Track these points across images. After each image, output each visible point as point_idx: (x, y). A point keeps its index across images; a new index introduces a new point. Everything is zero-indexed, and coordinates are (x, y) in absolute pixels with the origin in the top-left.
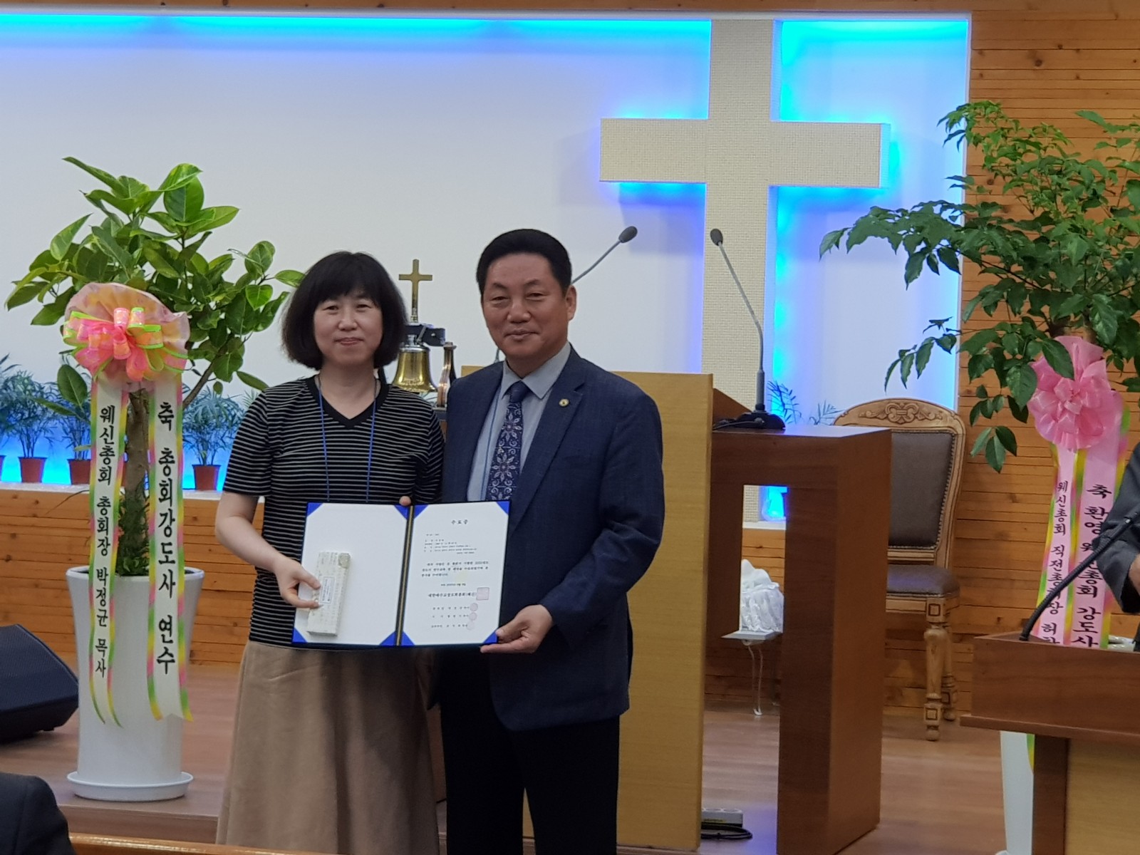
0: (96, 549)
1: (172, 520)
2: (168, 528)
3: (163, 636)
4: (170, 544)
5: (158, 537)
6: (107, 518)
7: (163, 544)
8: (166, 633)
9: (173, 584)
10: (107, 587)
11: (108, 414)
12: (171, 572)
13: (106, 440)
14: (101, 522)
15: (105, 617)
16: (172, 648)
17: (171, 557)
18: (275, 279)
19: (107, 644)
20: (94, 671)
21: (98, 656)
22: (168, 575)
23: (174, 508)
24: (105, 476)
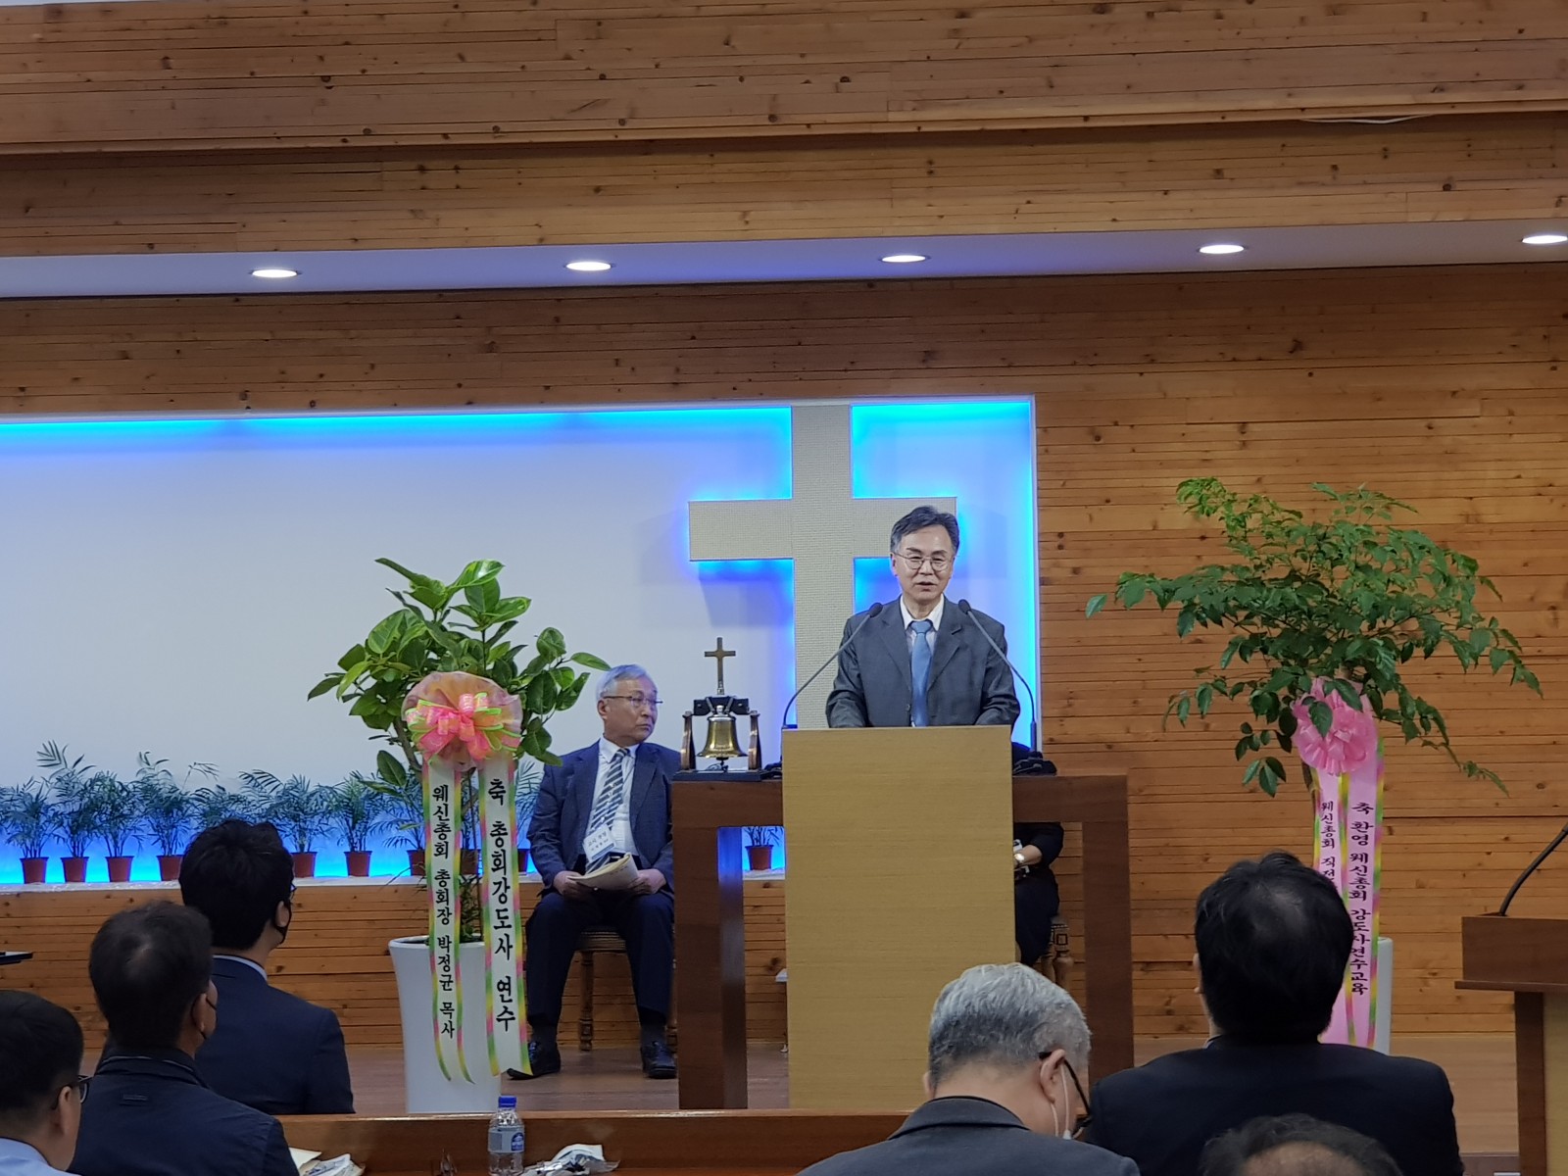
0: (436, 918)
1: (507, 888)
2: (503, 895)
3: (502, 996)
4: (506, 910)
5: (494, 903)
6: (447, 890)
7: (498, 911)
8: (505, 993)
9: (510, 947)
10: (451, 953)
11: (442, 793)
12: (507, 936)
13: (440, 817)
14: (440, 893)
15: (450, 981)
16: (511, 1007)
17: (507, 922)
18: (572, 661)
19: (454, 1006)
20: (440, 1035)
21: (443, 1019)
22: (505, 939)
23: (508, 876)
24: (441, 850)
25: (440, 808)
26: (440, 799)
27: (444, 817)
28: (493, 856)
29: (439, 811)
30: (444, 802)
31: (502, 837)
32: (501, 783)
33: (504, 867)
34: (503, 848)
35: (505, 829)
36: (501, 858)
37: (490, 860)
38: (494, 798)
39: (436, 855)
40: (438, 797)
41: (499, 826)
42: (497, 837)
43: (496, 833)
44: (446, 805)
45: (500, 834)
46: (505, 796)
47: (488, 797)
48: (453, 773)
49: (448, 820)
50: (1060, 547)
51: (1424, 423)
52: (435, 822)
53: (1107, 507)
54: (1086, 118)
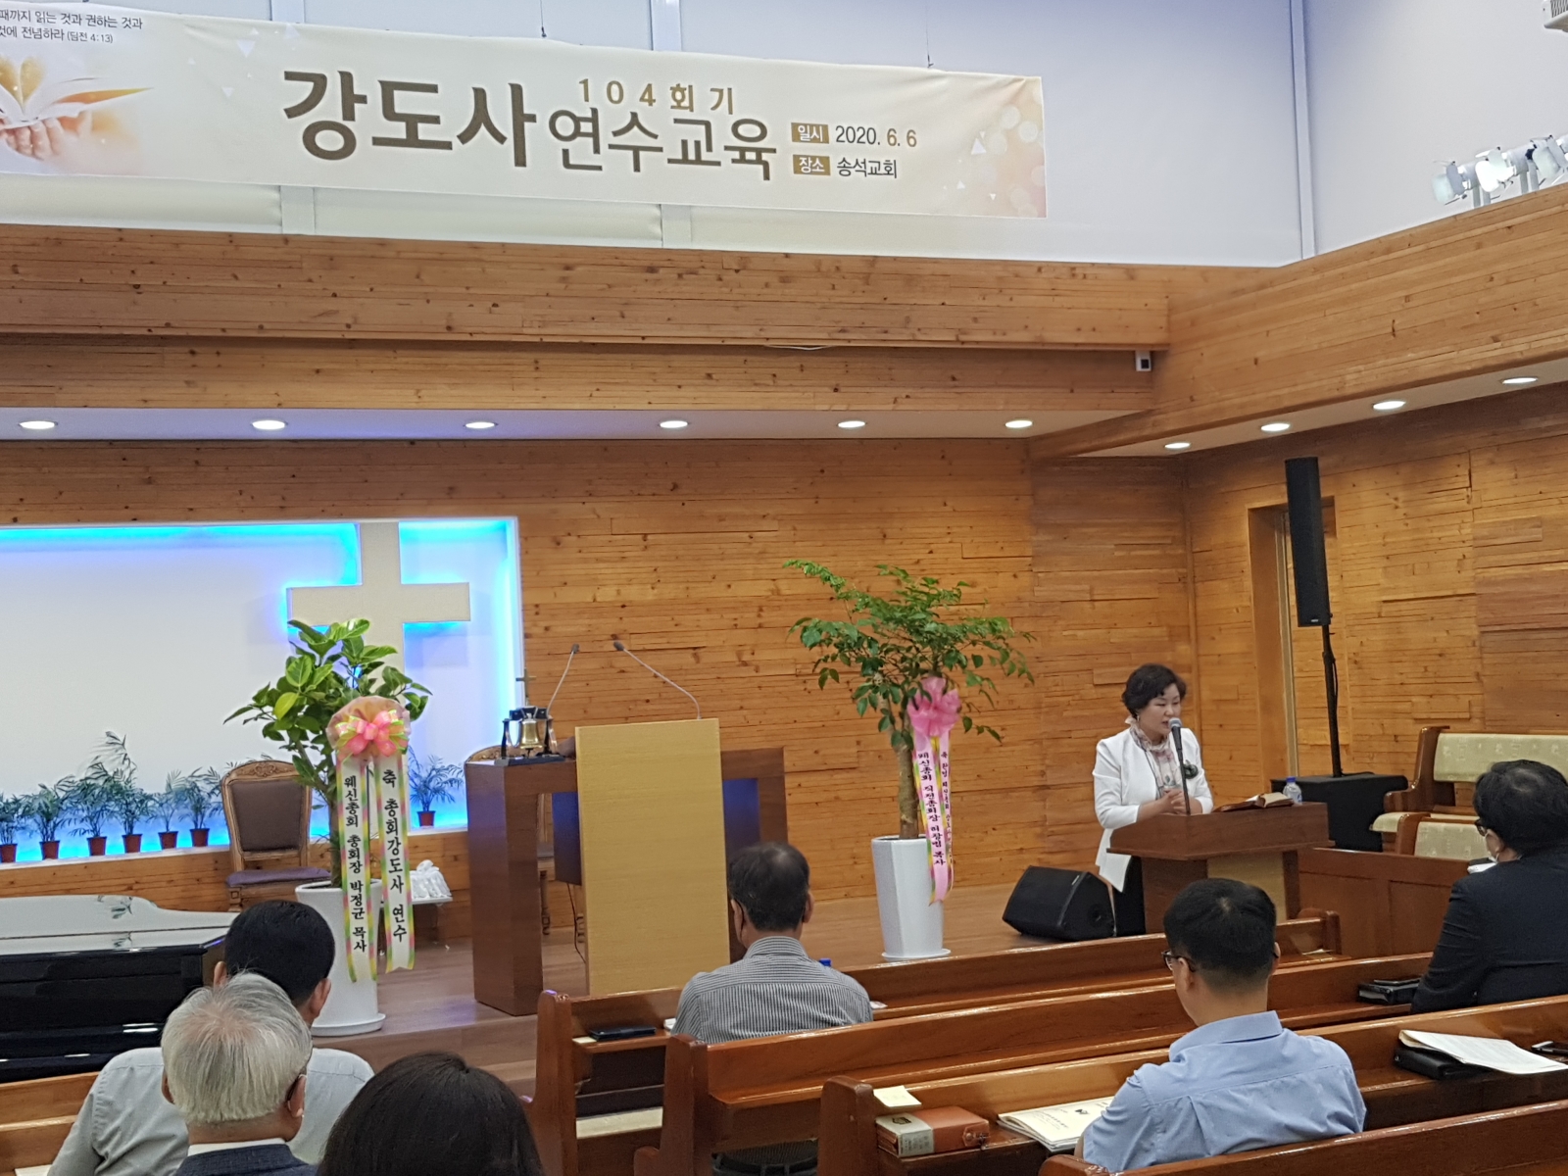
0: (349, 869)
1: (398, 844)
2: (396, 849)
3: (397, 919)
4: (398, 859)
5: (389, 855)
6: (357, 849)
7: (392, 861)
8: (399, 916)
9: (401, 884)
10: (363, 893)
11: (351, 782)
12: (399, 877)
13: (350, 798)
14: (352, 852)
15: (360, 913)
16: (403, 925)
17: (398, 868)
19: (366, 930)
20: (353, 951)
21: (355, 939)
22: (397, 879)
23: (399, 836)
24: (351, 821)
26: (351, 786)
27: (353, 798)
28: (386, 823)
29: (350, 794)
30: (354, 787)
31: (393, 810)
32: (392, 772)
33: (396, 830)
34: (394, 817)
35: (395, 804)
36: (393, 824)
37: (386, 826)
38: (387, 783)
39: (348, 825)
40: (348, 784)
41: (392, 802)
42: (390, 810)
43: (389, 807)
44: (355, 790)
45: (392, 807)
46: (396, 781)
47: (382, 782)
48: (359, 767)
49: (357, 800)
50: (537, 613)
51: (747, 535)
52: (346, 802)
53: (565, 588)
54: (643, 338)
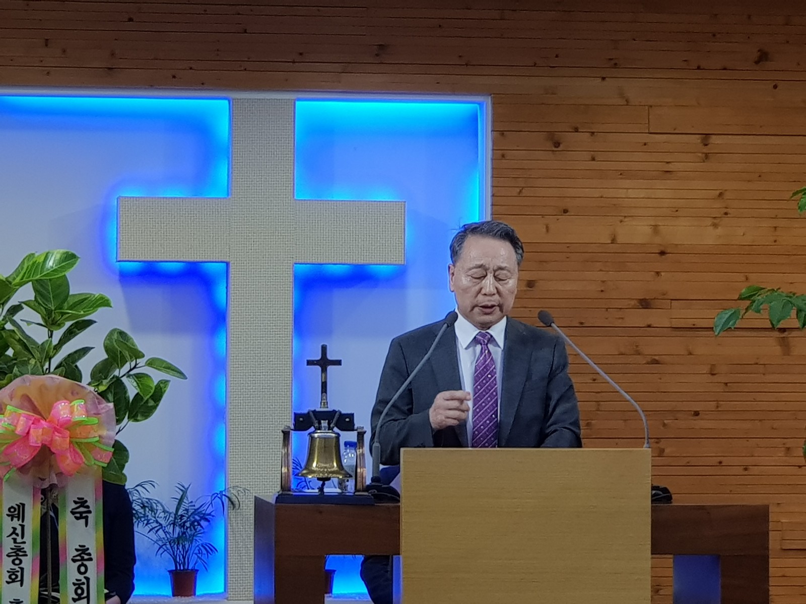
11: (17, 512)
13: (15, 539)
18: (149, 367)
24: (15, 578)
25: (15, 529)
26: (15, 519)
27: (19, 540)
28: (74, 584)
29: (13, 533)
30: (20, 522)
31: (85, 563)
32: (86, 501)
33: (88, 597)
34: (86, 575)
35: (89, 554)
36: (85, 587)
37: (71, 589)
38: (77, 518)
39: (8, 583)
40: (12, 517)
41: (83, 551)
42: (80, 563)
43: (79, 558)
44: (23, 527)
45: (83, 559)
46: (91, 517)
47: (70, 517)
48: (31, 490)
49: (24, 543)
52: (8, 545)
